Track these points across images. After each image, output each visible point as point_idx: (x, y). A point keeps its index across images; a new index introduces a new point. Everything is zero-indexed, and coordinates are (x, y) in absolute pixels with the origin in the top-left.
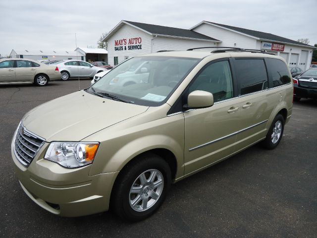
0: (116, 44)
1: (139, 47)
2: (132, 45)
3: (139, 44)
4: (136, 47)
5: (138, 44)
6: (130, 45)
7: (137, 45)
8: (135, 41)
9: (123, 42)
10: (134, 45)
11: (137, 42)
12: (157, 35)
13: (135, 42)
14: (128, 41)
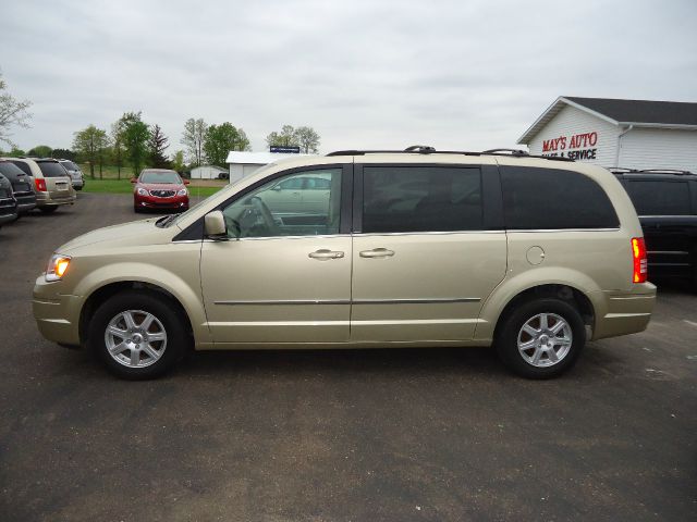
0: (546, 148)
1: (590, 154)
2: (576, 149)
3: (592, 148)
4: (584, 154)
5: (589, 147)
6: (572, 150)
7: (586, 149)
8: (583, 141)
9: (560, 144)
10: (581, 149)
11: (588, 143)
12: (631, 125)
13: (582, 143)
14: (568, 142)
